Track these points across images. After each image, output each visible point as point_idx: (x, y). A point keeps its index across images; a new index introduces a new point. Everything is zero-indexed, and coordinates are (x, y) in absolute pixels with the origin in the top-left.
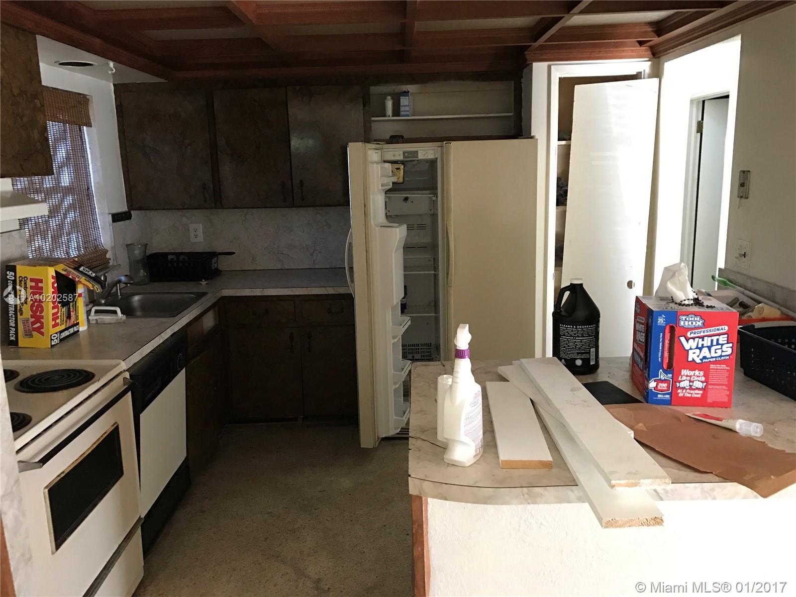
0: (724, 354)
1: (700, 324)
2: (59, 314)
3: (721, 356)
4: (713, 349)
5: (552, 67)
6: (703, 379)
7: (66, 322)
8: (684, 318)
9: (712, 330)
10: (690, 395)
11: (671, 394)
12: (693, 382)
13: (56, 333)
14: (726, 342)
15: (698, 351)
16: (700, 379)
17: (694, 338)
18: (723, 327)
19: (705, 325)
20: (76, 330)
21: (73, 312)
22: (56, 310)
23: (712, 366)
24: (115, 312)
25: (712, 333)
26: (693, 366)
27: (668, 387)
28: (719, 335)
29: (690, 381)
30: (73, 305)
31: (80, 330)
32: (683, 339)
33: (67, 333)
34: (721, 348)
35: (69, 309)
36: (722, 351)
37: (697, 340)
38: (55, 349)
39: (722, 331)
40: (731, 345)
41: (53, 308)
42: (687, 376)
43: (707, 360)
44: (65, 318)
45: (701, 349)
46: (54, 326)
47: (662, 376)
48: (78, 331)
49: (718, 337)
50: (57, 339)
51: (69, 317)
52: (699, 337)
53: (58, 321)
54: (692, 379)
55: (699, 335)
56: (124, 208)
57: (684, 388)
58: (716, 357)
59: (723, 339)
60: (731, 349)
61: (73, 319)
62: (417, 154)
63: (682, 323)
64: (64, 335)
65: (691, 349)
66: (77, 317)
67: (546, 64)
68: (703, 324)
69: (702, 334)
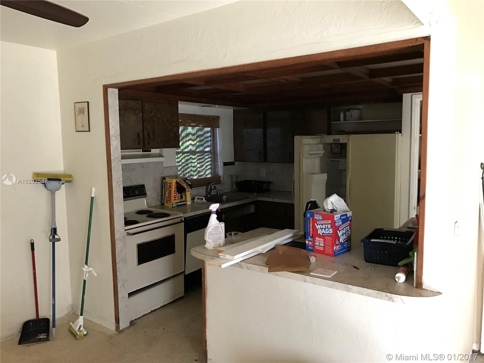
0: (330, 233)
1: (321, 218)
2: (177, 196)
3: (329, 233)
4: (326, 230)
5: (413, 96)
6: (323, 242)
7: (180, 199)
8: (316, 215)
9: (325, 222)
10: (319, 249)
11: (313, 247)
12: (320, 243)
13: (175, 203)
14: (330, 228)
15: (321, 230)
16: (322, 242)
17: (319, 224)
18: (329, 221)
19: (323, 219)
20: (185, 203)
21: (184, 196)
22: (176, 195)
23: (326, 237)
24: (202, 199)
25: (326, 223)
26: (320, 236)
27: (312, 244)
28: (328, 224)
29: (319, 243)
30: (184, 194)
31: (187, 204)
32: (316, 224)
33: (180, 204)
34: (329, 230)
35: (182, 195)
36: (329, 231)
37: (320, 225)
38: (174, 208)
39: (329, 223)
40: (332, 229)
41: (174, 194)
42: (318, 240)
43: (324, 235)
44: (179, 198)
45: (322, 229)
46: (174, 200)
47: (310, 239)
48: (186, 204)
49: (327, 225)
50: (175, 205)
51: (182, 198)
52: (321, 224)
53: (177, 198)
54: (320, 242)
55: (321, 223)
56: (232, 160)
57: (317, 245)
58: (327, 234)
59: (329, 226)
60: (332, 231)
61: (184, 199)
62: (340, 140)
63: (315, 217)
64: (178, 204)
65: (319, 229)
66: (186, 199)
67: (410, 94)
68: (322, 218)
69: (322, 223)
